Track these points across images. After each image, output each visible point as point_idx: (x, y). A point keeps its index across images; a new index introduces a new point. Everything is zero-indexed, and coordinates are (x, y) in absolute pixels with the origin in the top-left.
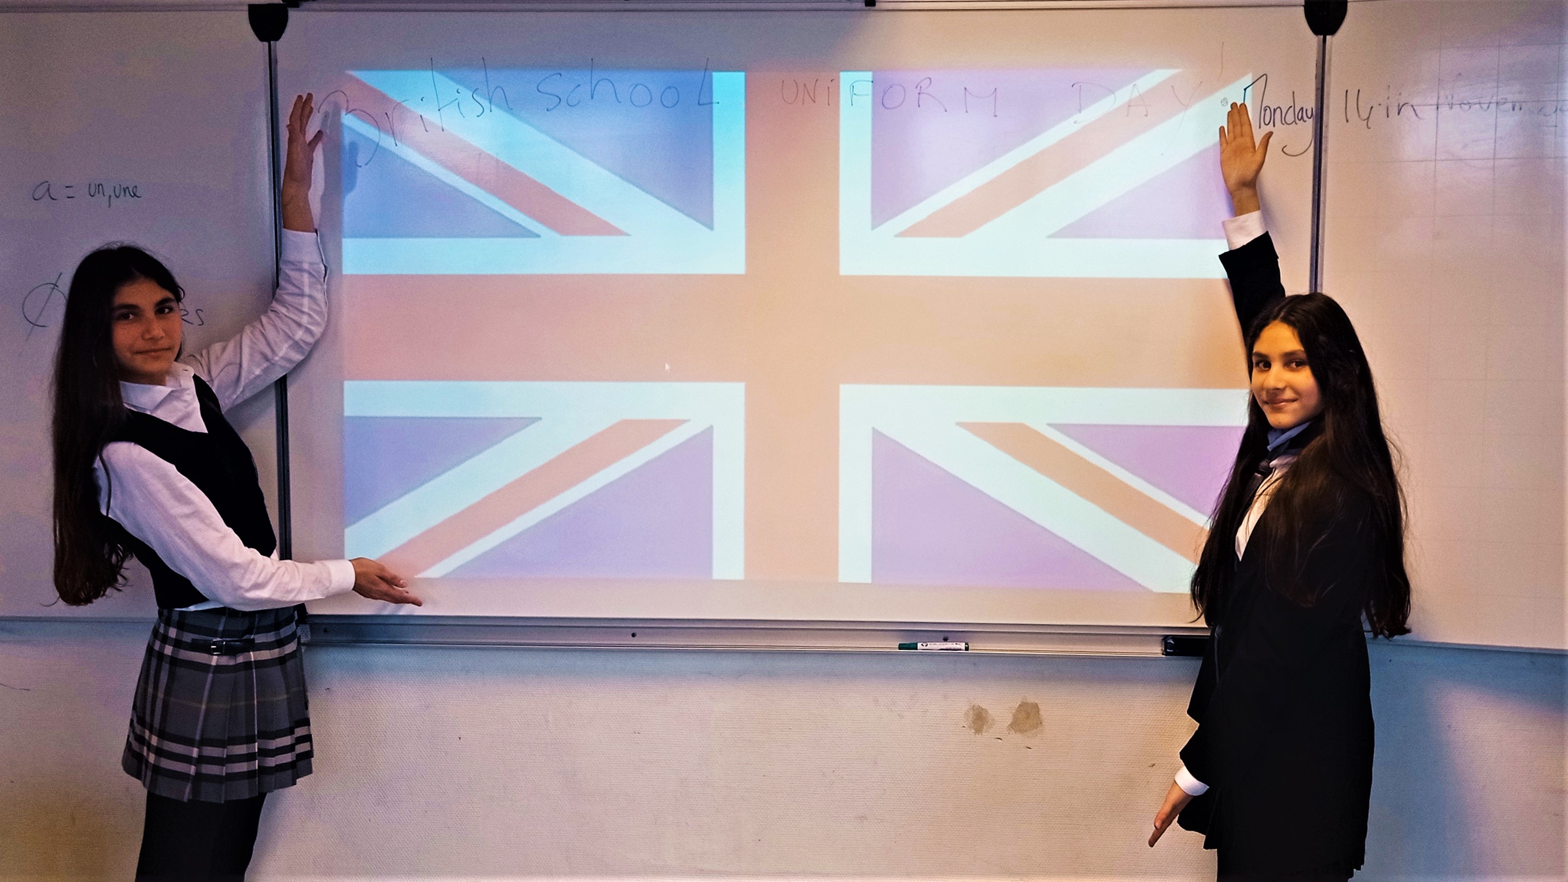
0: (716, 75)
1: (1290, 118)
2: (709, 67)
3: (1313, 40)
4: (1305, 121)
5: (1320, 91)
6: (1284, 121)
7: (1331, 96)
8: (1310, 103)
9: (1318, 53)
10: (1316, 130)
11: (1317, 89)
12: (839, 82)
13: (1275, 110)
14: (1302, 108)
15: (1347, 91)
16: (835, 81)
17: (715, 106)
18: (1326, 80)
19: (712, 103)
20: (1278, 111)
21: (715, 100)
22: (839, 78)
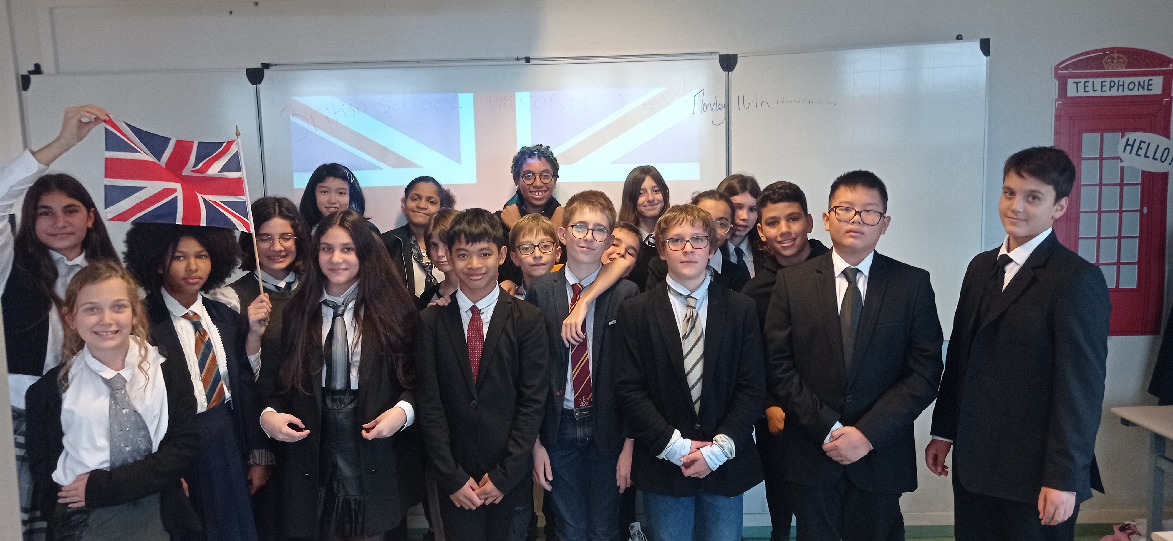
0: (460, 95)
1: (715, 108)
2: (457, 91)
3: (725, 74)
4: (721, 110)
5: (727, 96)
6: (712, 110)
7: (732, 98)
8: (723, 102)
9: (726, 80)
10: (726, 115)
11: (726, 96)
12: (515, 97)
13: (708, 105)
14: (720, 104)
15: (739, 96)
16: (513, 96)
17: (460, 109)
18: (730, 91)
19: (458, 108)
20: (710, 105)
21: (460, 106)
22: (515, 94)
